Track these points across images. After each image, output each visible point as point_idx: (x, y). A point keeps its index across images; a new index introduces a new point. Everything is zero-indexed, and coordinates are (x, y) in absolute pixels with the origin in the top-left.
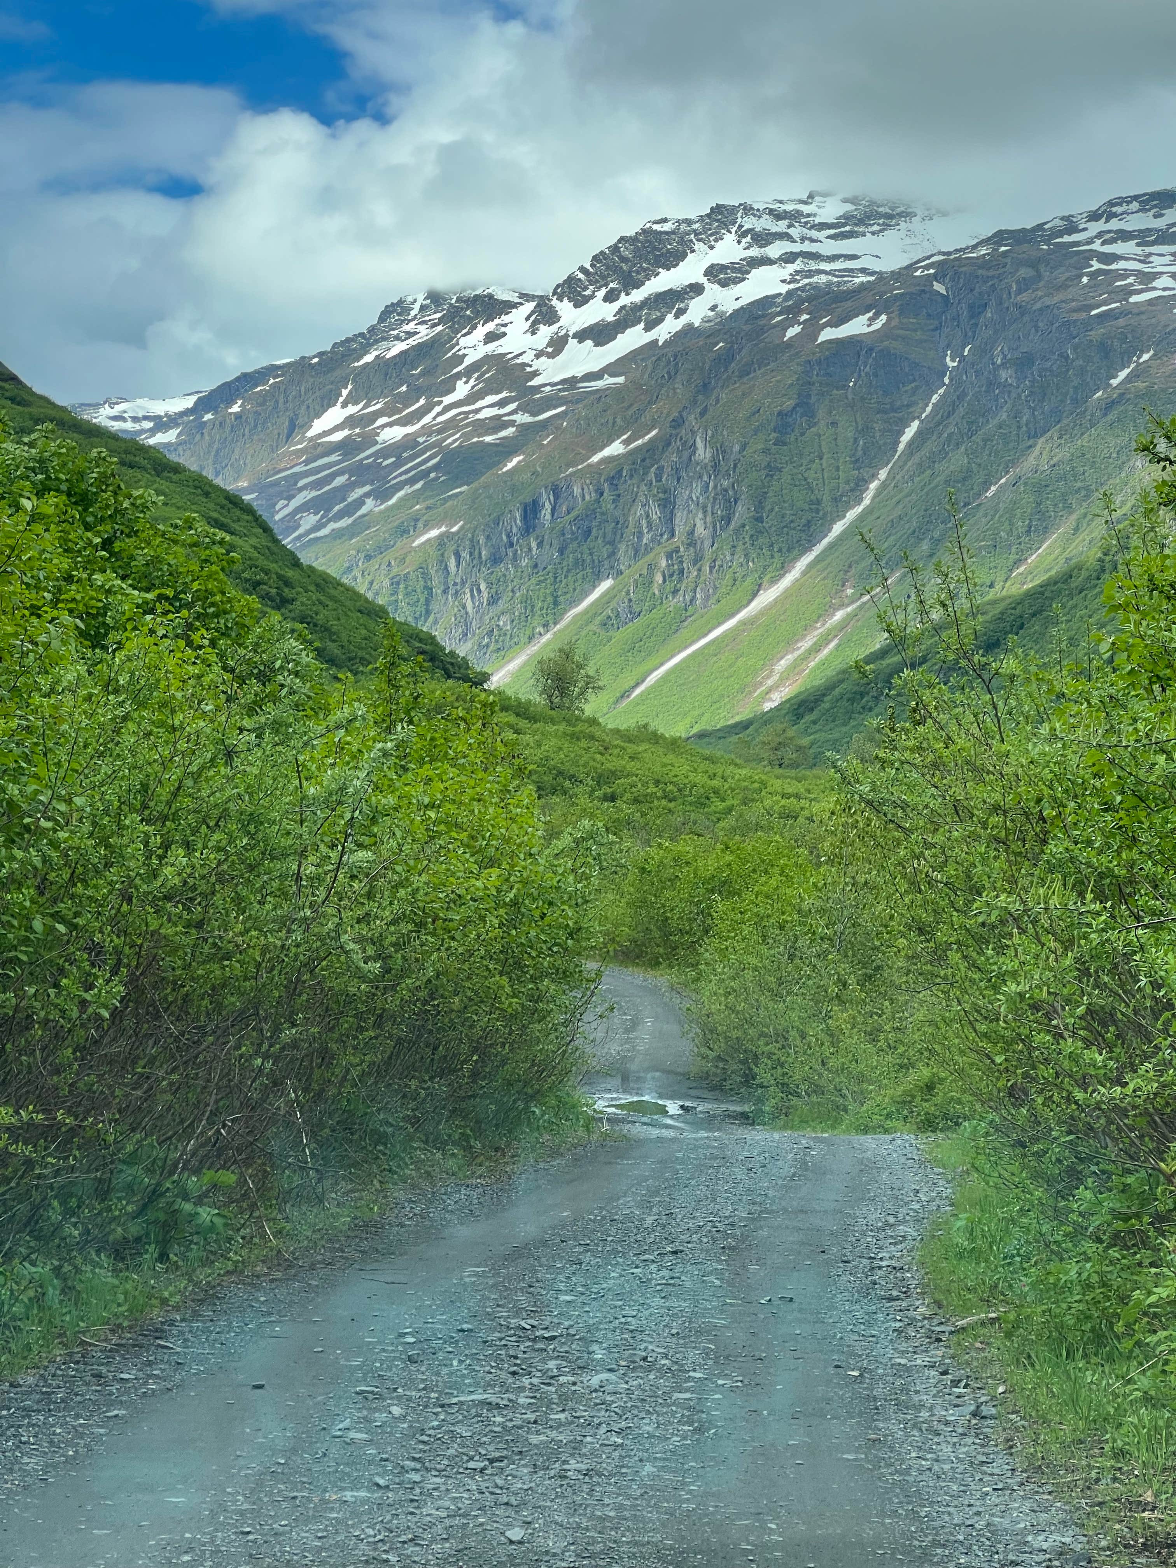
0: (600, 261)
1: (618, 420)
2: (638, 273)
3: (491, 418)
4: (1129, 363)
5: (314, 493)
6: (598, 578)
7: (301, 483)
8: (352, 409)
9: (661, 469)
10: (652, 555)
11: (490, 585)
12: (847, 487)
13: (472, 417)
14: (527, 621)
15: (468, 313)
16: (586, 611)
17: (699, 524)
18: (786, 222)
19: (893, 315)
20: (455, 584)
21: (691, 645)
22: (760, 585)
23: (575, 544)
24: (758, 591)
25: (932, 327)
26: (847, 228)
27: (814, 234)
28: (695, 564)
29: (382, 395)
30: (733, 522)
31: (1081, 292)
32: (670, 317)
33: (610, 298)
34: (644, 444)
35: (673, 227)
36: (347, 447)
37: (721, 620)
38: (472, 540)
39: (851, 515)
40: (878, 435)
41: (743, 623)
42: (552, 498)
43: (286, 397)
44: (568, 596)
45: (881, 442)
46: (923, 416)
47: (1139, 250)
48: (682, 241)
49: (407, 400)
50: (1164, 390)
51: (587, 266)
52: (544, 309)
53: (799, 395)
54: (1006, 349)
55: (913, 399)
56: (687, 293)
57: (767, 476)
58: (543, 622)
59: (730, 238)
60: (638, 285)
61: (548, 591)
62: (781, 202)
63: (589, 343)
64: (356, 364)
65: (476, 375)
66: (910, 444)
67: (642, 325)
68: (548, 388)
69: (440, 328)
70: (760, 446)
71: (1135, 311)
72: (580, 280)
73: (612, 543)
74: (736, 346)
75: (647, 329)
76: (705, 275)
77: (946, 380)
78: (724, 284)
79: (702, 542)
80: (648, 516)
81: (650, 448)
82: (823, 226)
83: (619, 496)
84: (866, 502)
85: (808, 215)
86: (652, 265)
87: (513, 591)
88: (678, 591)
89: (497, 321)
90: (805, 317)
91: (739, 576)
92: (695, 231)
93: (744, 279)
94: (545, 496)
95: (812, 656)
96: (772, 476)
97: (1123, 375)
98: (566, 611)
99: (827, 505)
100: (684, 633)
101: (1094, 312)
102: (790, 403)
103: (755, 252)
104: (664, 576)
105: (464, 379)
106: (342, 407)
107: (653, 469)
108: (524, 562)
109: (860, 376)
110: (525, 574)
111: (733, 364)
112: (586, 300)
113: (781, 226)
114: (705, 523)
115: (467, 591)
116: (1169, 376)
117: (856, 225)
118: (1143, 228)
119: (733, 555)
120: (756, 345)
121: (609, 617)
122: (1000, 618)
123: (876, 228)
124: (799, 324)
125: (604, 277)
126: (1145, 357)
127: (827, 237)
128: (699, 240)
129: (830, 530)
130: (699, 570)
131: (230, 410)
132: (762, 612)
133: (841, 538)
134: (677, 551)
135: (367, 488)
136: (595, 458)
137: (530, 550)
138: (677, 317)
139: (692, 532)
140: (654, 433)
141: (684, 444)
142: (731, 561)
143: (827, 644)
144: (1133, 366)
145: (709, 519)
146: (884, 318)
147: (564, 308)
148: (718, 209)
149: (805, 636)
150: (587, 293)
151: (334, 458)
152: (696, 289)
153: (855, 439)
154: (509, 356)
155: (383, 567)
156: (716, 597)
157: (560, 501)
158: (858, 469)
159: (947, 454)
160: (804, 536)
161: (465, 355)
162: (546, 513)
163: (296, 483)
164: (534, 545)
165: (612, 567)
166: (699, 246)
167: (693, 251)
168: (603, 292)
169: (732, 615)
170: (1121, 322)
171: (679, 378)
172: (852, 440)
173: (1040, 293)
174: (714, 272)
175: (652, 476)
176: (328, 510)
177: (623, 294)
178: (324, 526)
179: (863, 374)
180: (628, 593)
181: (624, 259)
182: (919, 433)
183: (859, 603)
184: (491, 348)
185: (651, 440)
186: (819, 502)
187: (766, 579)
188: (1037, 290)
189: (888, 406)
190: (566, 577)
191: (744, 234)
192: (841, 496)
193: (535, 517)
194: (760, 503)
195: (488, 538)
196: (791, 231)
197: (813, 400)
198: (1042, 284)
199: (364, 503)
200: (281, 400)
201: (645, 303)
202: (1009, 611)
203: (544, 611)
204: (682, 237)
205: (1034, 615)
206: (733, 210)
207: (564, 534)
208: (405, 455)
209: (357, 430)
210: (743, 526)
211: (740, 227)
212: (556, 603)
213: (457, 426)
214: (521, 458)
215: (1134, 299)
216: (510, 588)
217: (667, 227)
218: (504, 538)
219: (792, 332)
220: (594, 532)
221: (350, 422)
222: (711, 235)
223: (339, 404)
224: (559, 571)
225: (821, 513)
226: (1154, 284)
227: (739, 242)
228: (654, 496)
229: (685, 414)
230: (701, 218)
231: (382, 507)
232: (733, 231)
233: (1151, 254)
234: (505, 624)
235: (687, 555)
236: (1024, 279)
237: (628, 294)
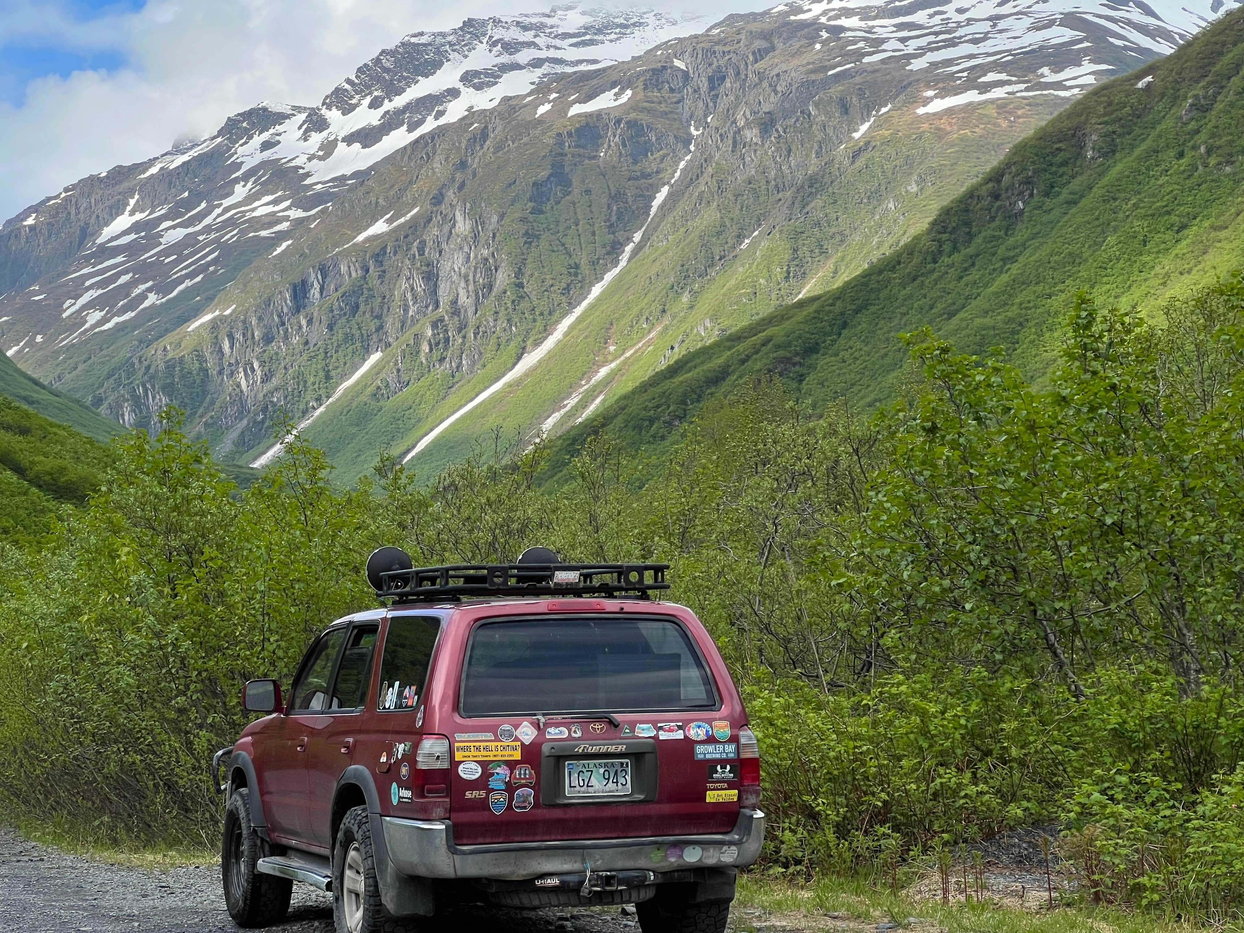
0: (363, 73)
1: (381, 201)
2: (399, 81)
3: (266, 215)
4: (869, 116)
5: (100, 292)
6: (367, 351)
7: (88, 283)
8: (138, 216)
9: (423, 243)
10: (419, 326)
11: (262, 364)
12: (604, 251)
13: (248, 216)
14: (300, 396)
15: (245, 124)
16: (357, 383)
17: (462, 294)
18: (533, 33)
19: (638, 90)
20: (230, 365)
21: (458, 410)
22: (524, 348)
23: (344, 320)
24: (522, 354)
25: (674, 100)
26: (588, 37)
27: (558, 42)
28: (460, 331)
29: (166, 201)
30: (495, 290)
31: (816, 57)
32: (430, 119)
33: (375, 104)
34: (406, 221)
35: (430, 39)
36: (131, 250)
37: (486, 384)
38: (244, 322)
39: (609, 277)
40: (630, 200)
41: (510, 385)
42: (320, 277)
43: (77, 208)
44: (339, 370)
45: (634, 207)
46: (673, 181)
47: (863, 24)
48: (438, 52)
49: (189, 205)
50: (908, 137)
51: (353, 78)
52: (314, 118)
53: (553, 166)
54: (748, 113)
55: (662, 166)
56: (445, 97)
57: (526, 243)
58: (315, 396)
59: (482, 48)
60: (400, 92)
61: (319, 366)
62: (526, 16)
63: (357, 146)
64: (142, 176)
65: (253, 179)
66: (661, 207)
67: (405, 127)
68: (320, 186)
69: (219, 140)
70: (518, 215)
71: (869, 69)
72: (346, 90)
73: (379, 317)
74: (490, 126)
75: (410, 130)
76: (461, 81)
77: (692, 148)
78: (478, 87)
79: (466, 311)
80: (412, 289)
81: (413, 226)
82: (565, 36)
83: (384, 272)
84: (623, 263)
85: (552, 27)
86: (412, 73)
87: (285, 368)
88: (445, 358)
89: (272, 131)
90: (554, 96)
91: (503, 341)
92: (449, 43)
93: (496, 83)
94: (313, 276)
95: (579, 413)
96: (530, 243)
97: (864, 128)
98: (338, 384)
99: (585, 269)
100: (452, 399)
101: (830, 73)
102: (544, 174)
103: (505, 59)
104: (430, 345)
105: (242, 183)
106: (130, 215)
107: (415, 244)
108: (295, 340)
109: (609, 146)
110: (297, 351)
111: (488, 143)
112: (353, 108)
113: (528, 36)
114: (468, 291)
115: (241, 370)
116: (911, 124)
117: (595, 34)
118: (863, 5)
119: (496, 320)
120: (509, 123)
121: (378, 388)
122: (816, 317)
123: (613, 36)
124: (549, 102)
125: (368, 87)
126: (884, 110)
127: (571, 45)
128: (453, 51)
129: (589, 292)
130: (464, 337)
131: (25, 223)
132: (527, 375)
133: (599, 299)
134: (442, 320)
135: (150, 283)
136: (360, 238)
137: (300, 327)
138: (436, 118)
139: (455, 302)
140: (416, 210)
141: (444, 217)
142: (495, 326)
143: (593, 400)
144: (872, 119)
145: (471, 288)
146: (629, 93)
147: (333, 115)
148: (469, 23)
149: (571, 394)
150: (354, 101)
151: (120, 259)
152: (454, 93)
153: (609, 207)
154: (284, 161)
155: (159, 352)
156: (481, 362)
157: (328, 280)
158: (613, 233)
159: (699, 212)
160: (564, 299)
161: (242, 163)
162: (315, 292)
163: (83, 284)
164: (304, 322)
165: (381, 340)
166: (453, 55)
167: (448, 60)
168: (368, 99)
169: (498, 379)
170: (858, 79)
171: (437, 158)
172: (606, 207)
173: (776, 60)
174: (468, 78)
175: (414, 250)
176: (112, 307)
177: (386, 101)
178: (109, 321)
179: (612, 144)
180: (396, 364)
181: (386, 70)
182: (670, 195)
183: (622, 358)
184: (268, 154)
185: (412, 217)
186: (577, 266)
187: (529, 342)
188: (774, 57)
189: (638, 174)
190: (337, 351)
191: (494, 44)
192: (598, 259)
193: (305, 297)
194: (520, 269)
195: (260, 319)
196: (536, 40)
197: (567, 170)
198: (777, 52)
199: (146, 298)
200: (73, 212)
201: (407, 107)
202: (827, 308)
203: (317, 386)
204: (438, 48)
205: (857, 311)
206: (484, 23)
207: (332, 311)
208: (186, 252)
209: (143, 234)
210: (505, 292)
211: (491, 37)
212: (328, 377)
213: (235, 224)
214: (290, 242)
215: (866, 60)
216: (283, 365)
217: (424, 40)
218: (276, 318)
219: (543, 109)
220: (362, 308)
221: (136, 227)
222: (465, 45)
223: (127, 213)
224: (330, 347)
225: (580, 277)
226: (884, 47)
227: (490, 51)
228: (418, 269)
229: (444, 191)
230: (455, 32)
231: (164, 300)
232: (485, 41)
233: (873, 27)
234: (279, 400)
235: (452, 324)
236: (759, 50)
237: (391, 101)
